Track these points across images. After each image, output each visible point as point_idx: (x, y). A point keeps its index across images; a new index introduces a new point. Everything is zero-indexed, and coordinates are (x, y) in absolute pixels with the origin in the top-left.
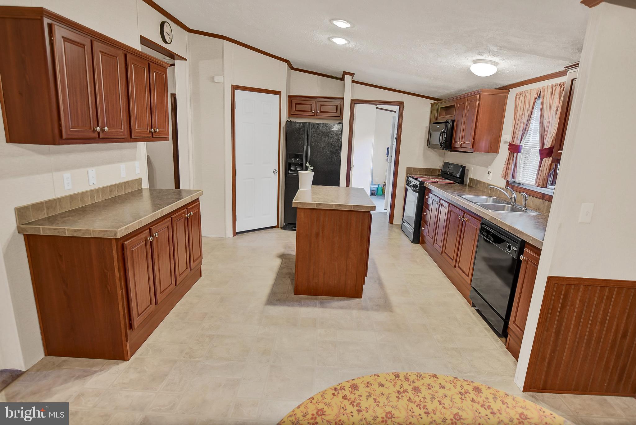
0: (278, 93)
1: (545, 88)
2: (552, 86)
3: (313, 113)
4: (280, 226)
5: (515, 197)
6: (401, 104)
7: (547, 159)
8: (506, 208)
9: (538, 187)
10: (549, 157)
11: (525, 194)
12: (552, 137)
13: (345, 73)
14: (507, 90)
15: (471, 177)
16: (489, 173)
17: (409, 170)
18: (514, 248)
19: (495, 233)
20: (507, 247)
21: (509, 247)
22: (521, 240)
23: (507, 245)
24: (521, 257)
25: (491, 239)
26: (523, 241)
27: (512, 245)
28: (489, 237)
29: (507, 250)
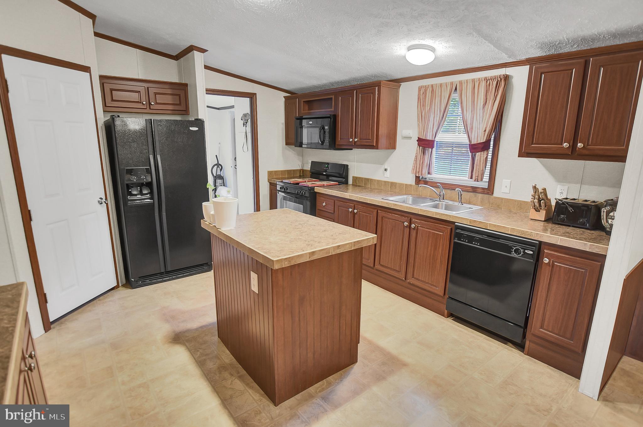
0: (86, 69)
1: (463, 82)
2: (473, 81)
3: (143, 104)
4: (120, 285)
5: (443, 194)
6: (252, 97)
7: (482, 153)
8: (440, 205)
9: (475, 181)
10: (484, 151)
11: (460, 189)
12: (485, 131)
13: (191, 49)
14: (398, 84)
15: (355, 176)
16: (386, 170)
17: (270, 174)
18: (526, 251)
19: (483, 237)
20: (512, 251)
21: (517, 251)
22: (537, 242)
23: (513, 249)
24: (546, 260)
25: (478, 244)
26: (540, 242)
27: (522, 249)
28: (474, 243)
29: (514, 255)
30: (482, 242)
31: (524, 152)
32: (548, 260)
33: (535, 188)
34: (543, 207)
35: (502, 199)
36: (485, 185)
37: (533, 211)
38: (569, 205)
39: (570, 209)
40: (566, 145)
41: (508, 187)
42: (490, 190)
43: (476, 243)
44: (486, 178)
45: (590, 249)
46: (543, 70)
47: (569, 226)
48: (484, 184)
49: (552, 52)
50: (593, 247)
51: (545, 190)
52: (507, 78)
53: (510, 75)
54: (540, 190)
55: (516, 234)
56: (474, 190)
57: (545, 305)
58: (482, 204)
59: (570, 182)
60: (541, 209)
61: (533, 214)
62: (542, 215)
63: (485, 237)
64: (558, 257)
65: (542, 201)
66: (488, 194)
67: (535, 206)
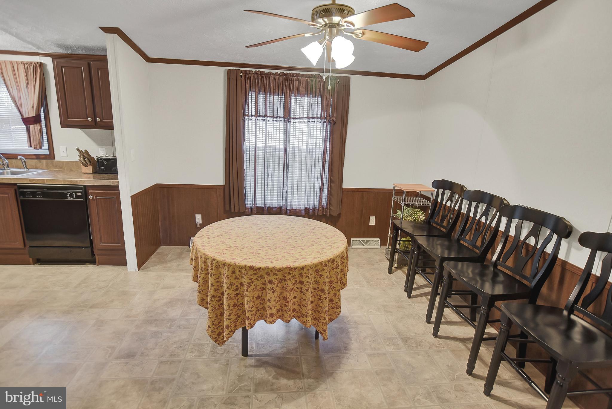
5: (7, 163)
7: (36, 125)
8: (5, 172)
9: (35, 149)
10: (37, 123)
11: (23, 157)
18: (77, 194)
19: (45, 190)
20: (68, 196)
21: (71, 196)
22: (82, 186)
23: (68, 194)
24: (91, 197)
25: (42, 197)
26: (85, 186)
27: (74, 193)
28: (37, 197)
29: (70, 199)
30: (44, 195)
31: (65, 124)
32: (92, 197)
33: (78, 150)
34: (89, 163)
35: (63, 162)
36: (47, 152)
37: (83, 167)
38: (104, 160)
39: (105, 162)
40: (90, 119)
41: (65, 152)
42: (51, 156)
43: (40, 197)
44: (46, 146)
45: (113, 184)
46: (62, 65)
47: (108, 174)
48: (44, 150)
49: (69, 52)
50: (114, 182)
51: (86, 151)
52: (42, 65)
53: (45, 64)
54: (84, 152)
55: (67, 183)
56: (38, 157)
57: (99, 227)
58: (47, 167)
59: (106, 145)
60: (88, 165)
61: (84, 169)
62: (90, 169)
63: (46, 190)
64: (98, 193)
65: (86, 159)
66: (50, 159)
67: (83, 163)
